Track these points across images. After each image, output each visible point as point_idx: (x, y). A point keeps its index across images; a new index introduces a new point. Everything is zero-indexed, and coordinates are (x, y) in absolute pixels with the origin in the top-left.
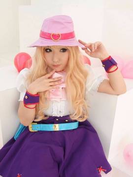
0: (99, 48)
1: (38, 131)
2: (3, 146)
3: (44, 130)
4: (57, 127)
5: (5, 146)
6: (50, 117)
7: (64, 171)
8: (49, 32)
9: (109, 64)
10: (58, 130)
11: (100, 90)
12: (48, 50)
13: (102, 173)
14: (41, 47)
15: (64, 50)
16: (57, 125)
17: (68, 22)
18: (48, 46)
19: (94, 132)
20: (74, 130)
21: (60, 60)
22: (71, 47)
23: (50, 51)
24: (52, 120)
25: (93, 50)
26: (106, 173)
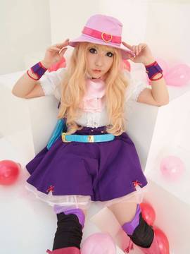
0: (143, 51)
1: (72, 142)
3: (79, 141)
4: (92, 139)
5: (37, 156)
6: (84, 127)
7: (98, 184)
9: (153, 70)
10: (93, 141)
11: (139, 100)
13: (137, 187)
16: (92, 137)
25: (137, 54)
26: (142, 187)
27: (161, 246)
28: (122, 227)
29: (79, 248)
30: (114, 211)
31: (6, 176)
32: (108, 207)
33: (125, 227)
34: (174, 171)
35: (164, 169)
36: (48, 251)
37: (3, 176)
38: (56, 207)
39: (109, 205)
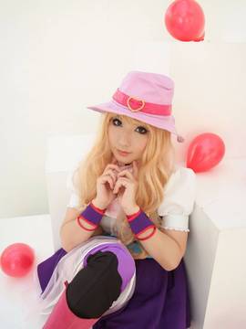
8: (127, 94)
12: (116, 123)
14: (109, 113)
15: (143, 130)
17: (164, 88)
18: (118, 116)
22: (155, 129)
23: (120, 123)
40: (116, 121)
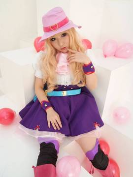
2: (25, 106)
3: (56, 95)
5: (27, 106)
10: (66, 95)
15: (64, 35)
19: (92, 97)
20: (77, 95)
21: (64, 43)
22: (68, 30)
23: (55, 39)
24: (61, 88)
26: (100, 127)
27: (114, 172)
28: (86, 154)
29: (55, 166)
30: (80, 143)
31: (6, 118)
32: (76, 141)
33: (88, 154)
34: (123, 117)
35: (116, 116)
36: (33, 167)
37: (4, 118)
38: (40, 139)
39: (76, 139)
40: (53, 39)
